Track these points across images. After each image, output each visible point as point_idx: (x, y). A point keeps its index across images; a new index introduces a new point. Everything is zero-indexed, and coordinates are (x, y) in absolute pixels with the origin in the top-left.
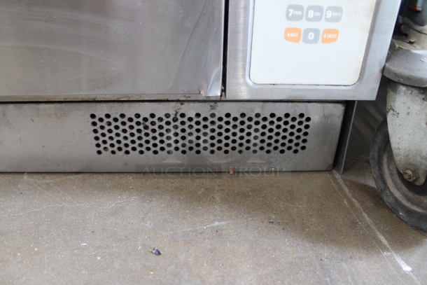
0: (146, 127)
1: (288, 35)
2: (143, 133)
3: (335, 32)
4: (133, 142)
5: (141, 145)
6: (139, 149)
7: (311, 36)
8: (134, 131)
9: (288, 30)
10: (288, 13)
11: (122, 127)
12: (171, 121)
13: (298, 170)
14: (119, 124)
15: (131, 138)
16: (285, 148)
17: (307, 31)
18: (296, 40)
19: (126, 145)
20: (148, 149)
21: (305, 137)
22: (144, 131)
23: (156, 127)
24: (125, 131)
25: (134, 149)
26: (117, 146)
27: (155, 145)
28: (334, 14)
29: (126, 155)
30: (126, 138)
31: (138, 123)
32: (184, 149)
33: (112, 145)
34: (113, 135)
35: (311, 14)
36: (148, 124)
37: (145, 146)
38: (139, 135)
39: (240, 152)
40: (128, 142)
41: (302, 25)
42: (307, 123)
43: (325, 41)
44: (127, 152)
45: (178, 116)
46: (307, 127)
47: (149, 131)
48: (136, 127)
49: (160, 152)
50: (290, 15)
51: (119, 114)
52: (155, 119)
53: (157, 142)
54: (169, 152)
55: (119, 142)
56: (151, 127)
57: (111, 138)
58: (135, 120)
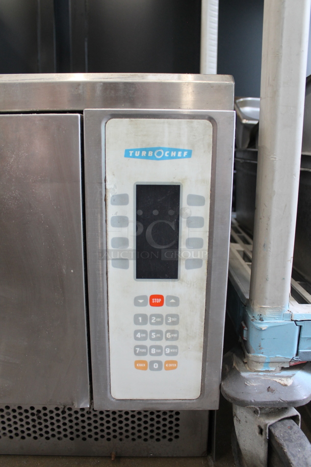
0: (39, 418)
1: (138, 365)
2: (37, 422)
3: (175, 362)
4: (28, 429)
5: (35, 432)
6: (33, 435)
7: (156, 366)
8: (29, 420)
9: (136, 362)
10: (135, 351)
11: (19, 417)
12: (60, 413)
13: (175, 456)
14: (16, 414)
15: (26, 426)
16: (160, 437)
17: (152, 363)
18: (145, 369)
19: (23, 432)
20: (41, 435)
21: (177, 428)
22: (38, 421)
23: (48, 418)
24: (21, 420)
25: (29, 435)
26: (14, 432)
27: (47, 432)
28: (171, 351)
29: (22, 440)
30: (22, 426)
31: (33, 414)
32: (71, 436)
33: (10, 431)
34: (11, 423)
35: (153, 351)
36: (41, 415)
37: (39, 432)
38: (33, 423)
39: (121, 440)
40: (24, 429)
41: (148, 358)
42: (177, 416)
43: (167, 369)
44: (23, 438)
45: (66, 410)
46: (177, 419)
47: (42, 421)
48: (31, 417)
49: (52, 439)
50: (137, 352)
51: (17, 406)
52: (47, 412)
53: (49, 430)
54: (59, 439)
55: (16, 429)
56: (44, 418)
57: (10, 425)
58: (30, 411)
